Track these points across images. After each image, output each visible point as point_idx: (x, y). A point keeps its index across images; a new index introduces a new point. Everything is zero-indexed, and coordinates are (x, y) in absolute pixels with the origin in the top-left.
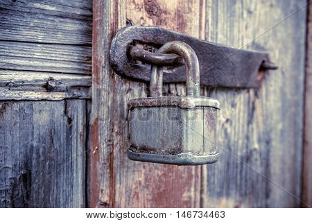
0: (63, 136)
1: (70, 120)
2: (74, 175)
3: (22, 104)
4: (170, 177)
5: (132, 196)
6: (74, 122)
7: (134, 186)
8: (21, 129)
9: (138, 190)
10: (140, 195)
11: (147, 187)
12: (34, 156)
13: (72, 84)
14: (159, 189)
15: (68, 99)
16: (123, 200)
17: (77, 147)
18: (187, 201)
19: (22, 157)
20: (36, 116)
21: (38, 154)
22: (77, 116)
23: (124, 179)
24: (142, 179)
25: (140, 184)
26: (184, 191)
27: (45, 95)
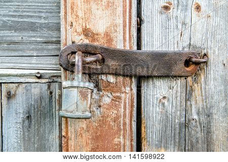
0: (47, 100)
1: (51, 93)
2: (54, 120)
3: (27, 84)
4: (104, 128)
5: (78, 135)
6: (53, 94)
7: (79, 129)
8: (26, 96)
9: (82, 132)
10: (83, 135)
11: (88, 131)
12: (33, 108)
13: (52, 75)
14: (96, 133)
15: (50, 82)
16: (73, 136)
17: (55, 106)
18: (118, 144)
19: (27, 108)
20: (33, 90)
21: (34, 107)
22: (55, 91)
23: (73, 125)
24: (84, 126)
25: (83, 129)
26: (115, 138)
27: (37, 80)
